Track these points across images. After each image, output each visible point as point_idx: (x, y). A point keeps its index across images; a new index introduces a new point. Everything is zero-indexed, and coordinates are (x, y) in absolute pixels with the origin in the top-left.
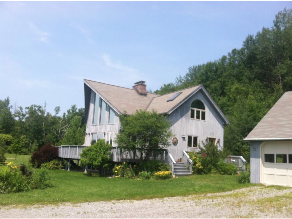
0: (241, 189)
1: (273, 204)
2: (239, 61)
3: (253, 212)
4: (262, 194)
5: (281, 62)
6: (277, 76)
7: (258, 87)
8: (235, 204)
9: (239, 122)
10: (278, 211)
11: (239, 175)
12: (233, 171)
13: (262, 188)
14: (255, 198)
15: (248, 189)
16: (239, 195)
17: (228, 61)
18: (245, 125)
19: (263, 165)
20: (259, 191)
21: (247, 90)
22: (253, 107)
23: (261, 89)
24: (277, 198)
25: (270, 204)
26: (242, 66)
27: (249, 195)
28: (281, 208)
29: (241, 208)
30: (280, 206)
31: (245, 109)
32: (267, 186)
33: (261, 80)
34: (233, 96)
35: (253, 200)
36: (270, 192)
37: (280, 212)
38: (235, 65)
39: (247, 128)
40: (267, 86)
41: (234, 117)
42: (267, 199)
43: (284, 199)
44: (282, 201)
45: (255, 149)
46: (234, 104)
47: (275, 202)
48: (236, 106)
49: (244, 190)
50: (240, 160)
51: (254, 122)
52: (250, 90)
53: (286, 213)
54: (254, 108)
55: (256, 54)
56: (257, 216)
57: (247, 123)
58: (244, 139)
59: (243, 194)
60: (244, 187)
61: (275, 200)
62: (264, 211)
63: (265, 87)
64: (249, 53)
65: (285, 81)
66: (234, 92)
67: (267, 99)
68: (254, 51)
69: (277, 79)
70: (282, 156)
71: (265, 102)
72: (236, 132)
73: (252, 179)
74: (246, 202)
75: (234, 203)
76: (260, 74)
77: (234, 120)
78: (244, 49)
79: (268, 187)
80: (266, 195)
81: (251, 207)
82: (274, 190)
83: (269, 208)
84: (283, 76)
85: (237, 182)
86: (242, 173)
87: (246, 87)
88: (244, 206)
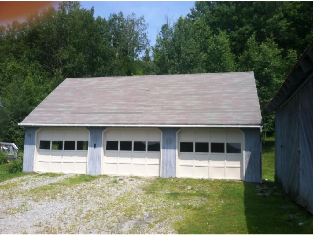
0: (12, 179)
1: (48, 192)
2: (19, 37)
3: (27, 203)
4: (36, 183)
5: (63, 46)
6: (58, 61)
7: (37, 69)
8: (5, 197)
9: (13, 105)
10: (53, 198)
11: (9, 164)
12: (2, 160)
13: (36, 177)
14: (28, 188)
15: (20, 178)
16: (10, 186)
17: (6, 34)
18: (19, 108)
19: (37, 153)
20: (32, 180)
21: (25, 70)
22: (30, 89)
23: (41, 71)
24: (51, 185)
25: (44, 192)
26: (22, 42)
27: (22, 185)
28: (56, 196)
29: (13, 200)
30: (54, 193)
31: (21, 90)
32: (40, 173)
33: (41, 62)
34: (8, 75)
35: (27, 189)
36: (44, 180)
37: (55, 199)
38: (13, 40)
39: (21, 112)
40: (47, 70)
41: (8, 98)
42: (41, 187)
43: (58, 186)
44: (56, 188)
45: (30, 135)
46: (8, 84)
47: (49, 190)
48: (10, 86)
49: (16, 180)
50: (11, 147)
51: (29, 106)
52: (28, 70)
53: (60, 199)
54: (31, 91)
55: (39, 33)
56: (31, 206)
57: (22, 107)
58: (19, 124)
59: (15, 185)
60: (16, 177)
61: (49, 188)
62: (38, 200)
63: (44, 70)
64: (31, 30)
65: (66, 67)
66: (10, 71)
67: (45, 83)
68: (37, 29)
69: (58, 63)
70: (58, 142)
71: (43, 86)
72: (9, 115)
73: (25, 168)
74: (18, 193)
75: (4, 195)
76: (41, 55)
77: (7, 102)
78: (27, 24)
79: (42, 175)
80: (40, 183)
81: (24, 198)
82: (48, 177)
83: (43, 197)
84: (64, 62)
85: (8, 172)
86: (14, 162)
87: (25, 67)
88: (16, 197)
